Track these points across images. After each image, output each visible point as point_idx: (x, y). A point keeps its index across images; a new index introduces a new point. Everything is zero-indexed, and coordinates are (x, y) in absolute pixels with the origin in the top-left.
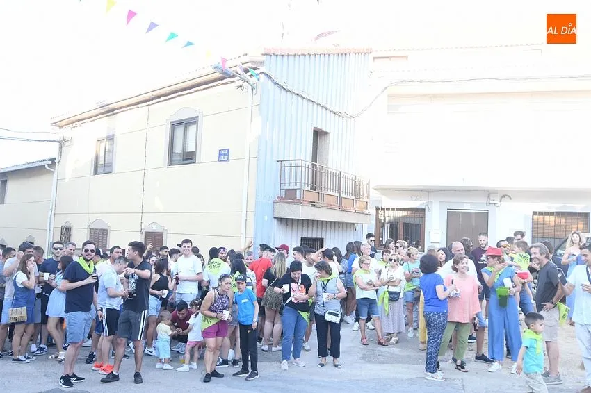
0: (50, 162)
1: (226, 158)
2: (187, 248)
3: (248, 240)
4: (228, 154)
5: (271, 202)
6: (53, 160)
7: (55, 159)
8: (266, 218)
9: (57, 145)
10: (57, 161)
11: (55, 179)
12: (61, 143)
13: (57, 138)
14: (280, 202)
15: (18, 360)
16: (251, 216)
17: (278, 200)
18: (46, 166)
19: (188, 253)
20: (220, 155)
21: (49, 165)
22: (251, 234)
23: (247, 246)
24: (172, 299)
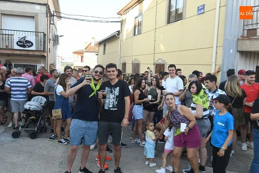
0: (117, 33)
1: (202, 11)
2: (171, 71)
3: (217, 67)
4: (204, 8)
5: (235, 39)
6: (119, 32)
7: (119, 31)
8: (231, 51)
9: (120, 23)
10: (120, 32)
11: (120, 41)
12: (122, 22)
13: (119, 20)
14: (243, 40)
15: (61, 142)
16: (220, 50)
17: (240, 38)
18: (116, 35)
19: (172, 75)
20: (199, 10)
21: (117, 34)
22: (220, 62)
23: (217, 70)
24: (161, 107)
